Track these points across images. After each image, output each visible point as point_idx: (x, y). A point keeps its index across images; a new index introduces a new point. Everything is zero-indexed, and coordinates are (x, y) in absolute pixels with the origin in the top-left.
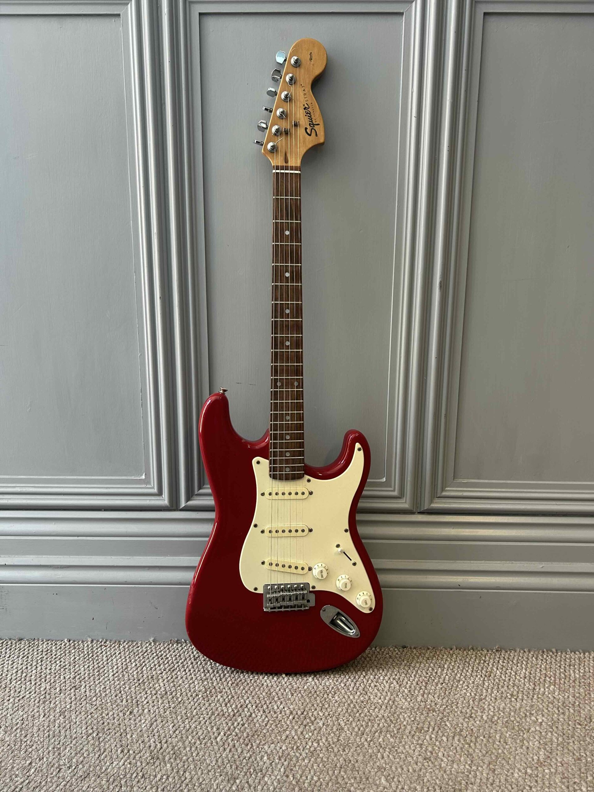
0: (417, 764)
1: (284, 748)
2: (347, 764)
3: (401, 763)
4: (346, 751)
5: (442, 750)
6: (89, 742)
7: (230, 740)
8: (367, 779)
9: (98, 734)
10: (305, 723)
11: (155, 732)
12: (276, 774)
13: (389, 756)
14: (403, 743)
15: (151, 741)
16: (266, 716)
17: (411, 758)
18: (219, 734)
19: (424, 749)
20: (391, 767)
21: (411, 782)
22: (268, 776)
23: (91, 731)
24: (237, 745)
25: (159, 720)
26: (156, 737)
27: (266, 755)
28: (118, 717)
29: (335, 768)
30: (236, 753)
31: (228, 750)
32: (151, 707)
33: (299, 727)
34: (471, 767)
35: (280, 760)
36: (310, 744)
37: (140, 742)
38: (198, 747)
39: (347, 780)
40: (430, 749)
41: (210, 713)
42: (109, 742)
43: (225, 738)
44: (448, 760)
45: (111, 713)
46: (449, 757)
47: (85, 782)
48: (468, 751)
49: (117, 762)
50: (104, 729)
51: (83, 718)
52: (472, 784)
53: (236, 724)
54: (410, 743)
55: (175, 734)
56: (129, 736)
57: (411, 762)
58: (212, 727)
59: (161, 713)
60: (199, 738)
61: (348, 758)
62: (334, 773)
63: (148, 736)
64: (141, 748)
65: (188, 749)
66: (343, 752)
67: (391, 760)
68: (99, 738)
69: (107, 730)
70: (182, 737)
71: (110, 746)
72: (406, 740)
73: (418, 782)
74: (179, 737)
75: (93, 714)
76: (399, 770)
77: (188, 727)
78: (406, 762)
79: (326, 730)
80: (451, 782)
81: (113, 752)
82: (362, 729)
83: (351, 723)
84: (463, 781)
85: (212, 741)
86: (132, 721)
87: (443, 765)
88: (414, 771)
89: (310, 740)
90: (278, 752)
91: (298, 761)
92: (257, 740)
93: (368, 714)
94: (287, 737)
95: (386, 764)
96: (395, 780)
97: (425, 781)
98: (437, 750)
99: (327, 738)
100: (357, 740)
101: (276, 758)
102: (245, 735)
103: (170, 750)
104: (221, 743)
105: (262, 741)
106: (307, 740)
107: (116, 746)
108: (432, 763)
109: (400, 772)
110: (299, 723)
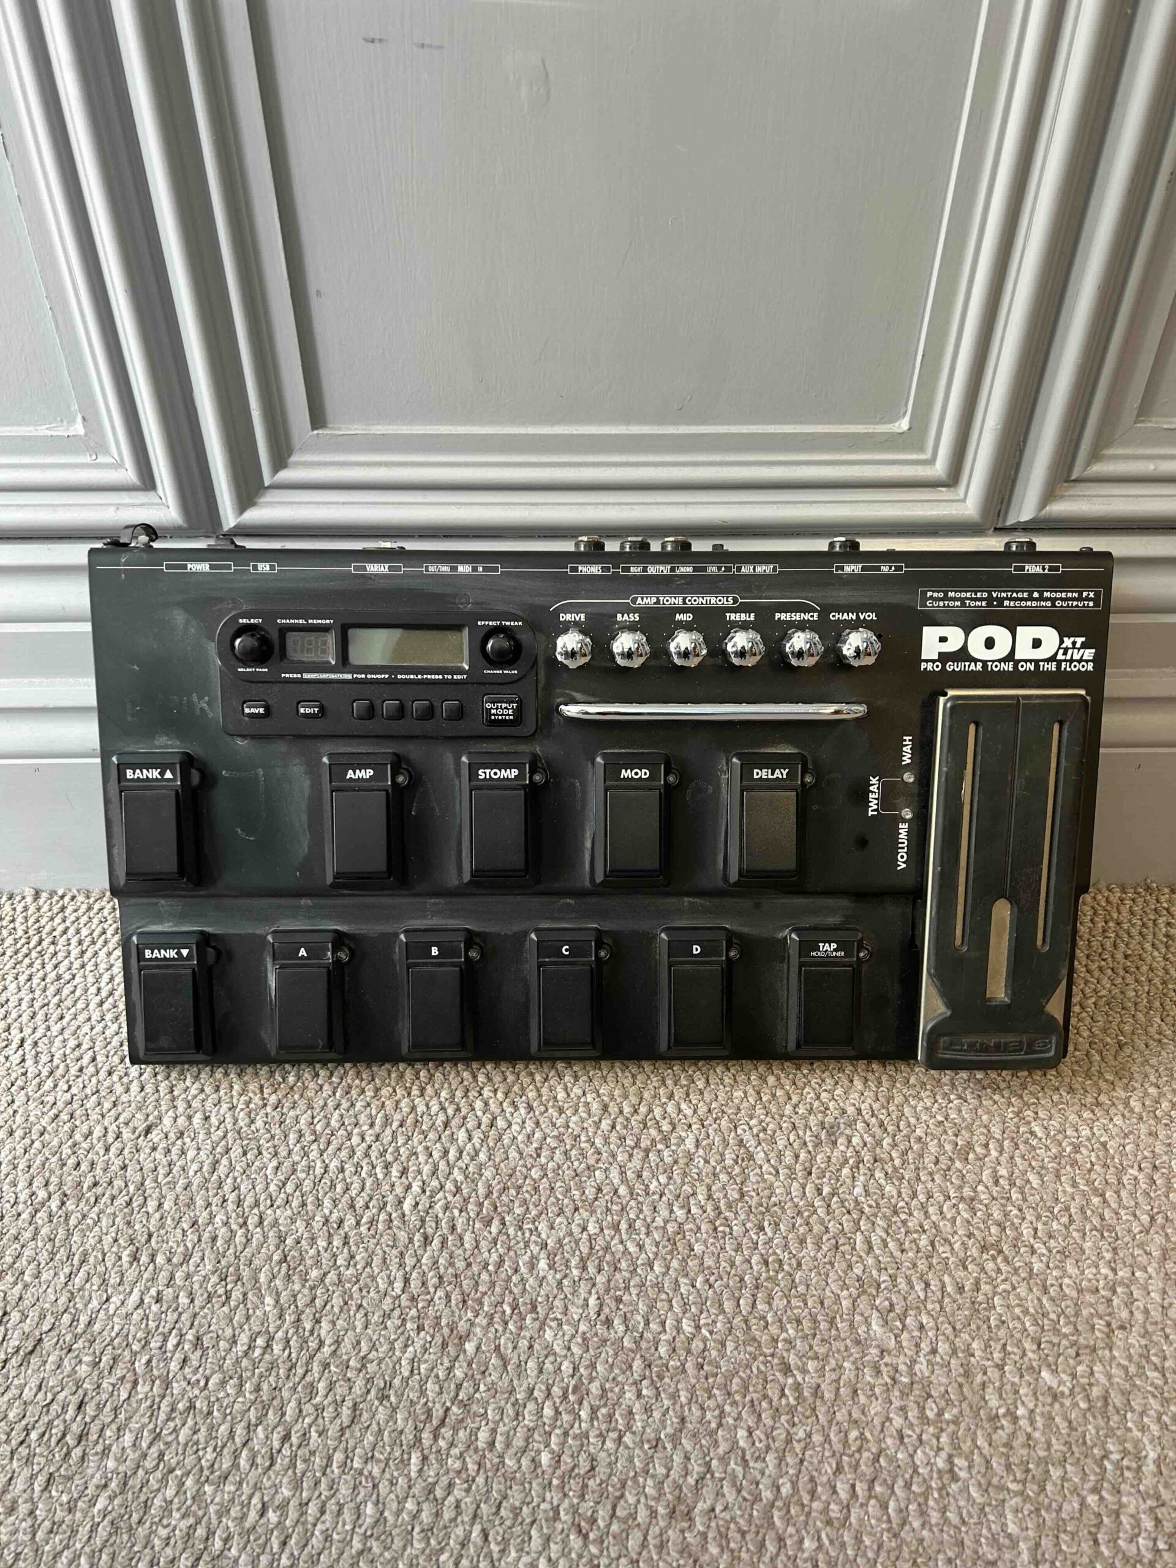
0: (965, 1268)
1: (592, 1228)
2: (771, 1273)
3: (922, 1265)
4: (767, 1229)
5: (1030, 1216)
6: (36, 1232)
7: (438, 1207)
8: (832, 1322)
9: (63, 1203)
10: (645, 1143)
11: (226, 1188)
12: (576, 1317)
13: (886, 1245)
14: (922, 1197)
15: (217, 1219)
16: (537, 1124)
17: (947, 1248)
18: (409, 1187)
19: (979, 1214)
20: (893, 1278)
21: (954, 1328)
22: (554, 1324)
23: (42, 1194)
24: (460, 1223)
25: (236, 1152)
26: (230, 1206)
27: (543, 1255)
28: (118, 1145)
29: (741, 1290)
30: (460, 1252)
31: (436, 1243)
32: (208, 1105)
33: (631, 1155)
34: (1114, 1271)
35: (584, 1268)
36: (664, 1212)
37: (185, 1226)
38: (352, 1233)
39: (774, 1330)
40: (997, 1215)
41: (378, 1121)
42: (97, 1229)
43: (424, 1202)
44: (1050, 1251)
45: (98, 1131)
46: (1050, 1237)
47: (29, 1372)
48: (1103, 1219)
49: (121, 1297)
50: (79, 1184)
51: (20, 1151)
52: (1122, 1328)
53: (452, 1154)
54: (942, 1198)
55: (283, 1195)
56: (152, 1205)
57: (948, 1258)
58: (387, 1166)
59: (242, 1124)
60: (352, 1206)
61: (775, 1253)
62: (738, 1305)
63: (209, 1205)
64: (190, 1245)
65: (322, 1243)
66: (757, 1234)
67: (892, 1255)
68: (67, 1218)
69: (90, 1189)
70: (303, 1204)
71: (100, 1240)
72: (929, 1186)
73: (973, 1327)
74: (295, 1203)
75: (46, 1135)
76: (919, 1287)
77: (319, 1170)
78: (934, 1261)
79: (707, 1162)
80: (1067, 1324)
81: (109, 1264)
82: (803, 1155)
83: (772, 1137)
84: (1096, 1320)
85: (390, 1215)
86: (158, 1155)
87: (1037, 1266)
88: (961, 1289)
89: (664, 1198)
90: (577, 1242)
91: (635, 1270)
92: (517, 1204)
93: (816, 1104)
94: (600, 1190)
95: (880, 1270)
96: (908, 1320)
97: (993, 1323)
98: (1017, 1216)
99: (709, 1189)
100: (794, 1194)
101: (573, 1263)
102: (482, 1190)
103: (272, 1248)
104: (413, 1220)
105: (531, 1207)
106: (656, 1197)
107: (116, 1240)
108: (1006, 1260)
109: (922, 1295)
110: (628, 1142)
